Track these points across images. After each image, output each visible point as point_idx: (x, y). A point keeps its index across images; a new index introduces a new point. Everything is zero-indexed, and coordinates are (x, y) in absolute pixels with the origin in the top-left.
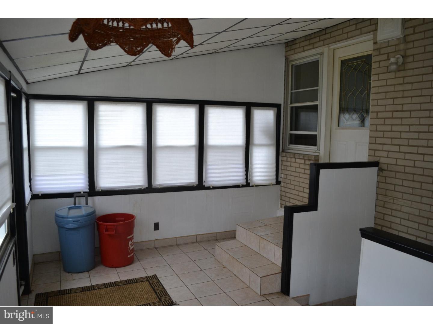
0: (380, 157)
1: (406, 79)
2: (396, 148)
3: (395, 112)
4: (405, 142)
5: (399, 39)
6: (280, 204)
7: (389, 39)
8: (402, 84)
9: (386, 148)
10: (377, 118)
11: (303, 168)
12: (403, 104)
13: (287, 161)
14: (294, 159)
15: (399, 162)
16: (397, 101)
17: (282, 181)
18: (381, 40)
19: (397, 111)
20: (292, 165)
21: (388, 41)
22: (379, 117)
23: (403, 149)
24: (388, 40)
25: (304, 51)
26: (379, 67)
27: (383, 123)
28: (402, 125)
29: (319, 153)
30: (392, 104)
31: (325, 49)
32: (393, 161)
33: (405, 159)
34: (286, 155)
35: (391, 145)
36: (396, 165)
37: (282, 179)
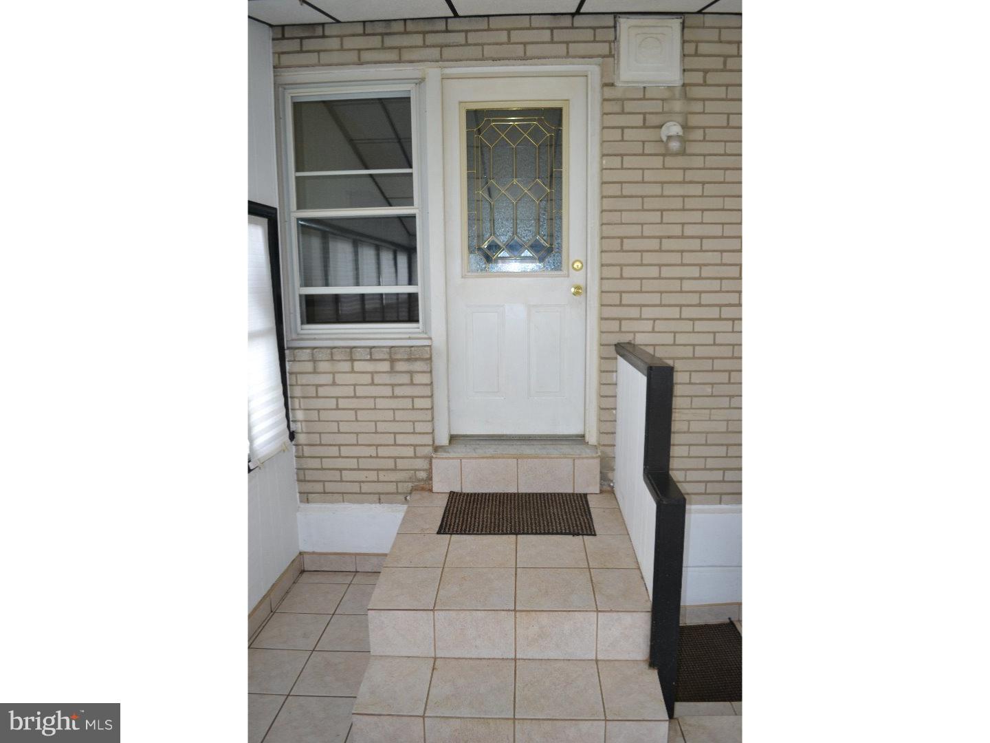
0: (634, 333)
1: (688, 173)
2: (674, 312)
3: (665, 238)
4: (694, 299)
5: (669, 88)
6: (300, 493)
7: (650, 82)
8: (680, 183)
9: (648, 312)
10: (622, 251)
11: (388, 382)
12: (683, 224)
13: (315, 372)
14: (349, 364)
15: (681, 339)
16: (669, 217)
17: (300, 431)
18: (628, 82)
19: (669, 237)
20: (338, 381)
21: (644, 87)
22: (625, 248)
23: (687, 312)
24: (644, 85)
25: (360, 63)
26: (622, 140)
27: (638, 262)
28: (683, 265)
29: (430, 339)
30: (659, 221)
31: (433, 73)
32: (669, 339)
33: (694, 332)
34: (313, 354)
35: (661, 305)
36: (674, 344)
37: (299, 424)
